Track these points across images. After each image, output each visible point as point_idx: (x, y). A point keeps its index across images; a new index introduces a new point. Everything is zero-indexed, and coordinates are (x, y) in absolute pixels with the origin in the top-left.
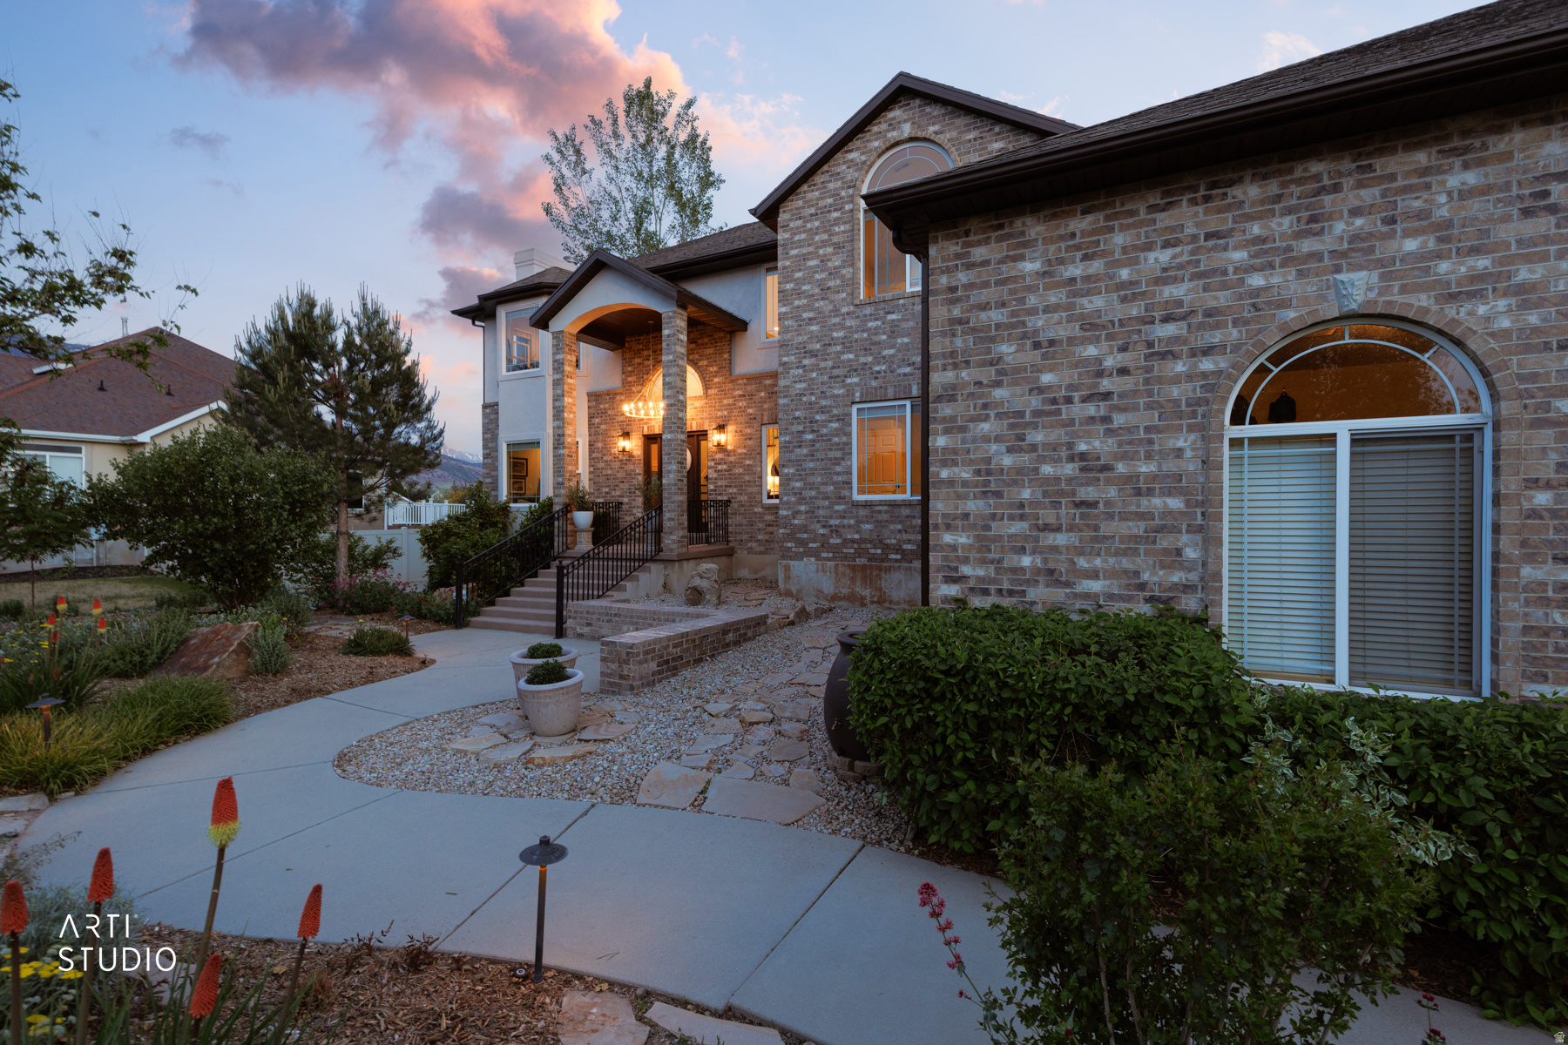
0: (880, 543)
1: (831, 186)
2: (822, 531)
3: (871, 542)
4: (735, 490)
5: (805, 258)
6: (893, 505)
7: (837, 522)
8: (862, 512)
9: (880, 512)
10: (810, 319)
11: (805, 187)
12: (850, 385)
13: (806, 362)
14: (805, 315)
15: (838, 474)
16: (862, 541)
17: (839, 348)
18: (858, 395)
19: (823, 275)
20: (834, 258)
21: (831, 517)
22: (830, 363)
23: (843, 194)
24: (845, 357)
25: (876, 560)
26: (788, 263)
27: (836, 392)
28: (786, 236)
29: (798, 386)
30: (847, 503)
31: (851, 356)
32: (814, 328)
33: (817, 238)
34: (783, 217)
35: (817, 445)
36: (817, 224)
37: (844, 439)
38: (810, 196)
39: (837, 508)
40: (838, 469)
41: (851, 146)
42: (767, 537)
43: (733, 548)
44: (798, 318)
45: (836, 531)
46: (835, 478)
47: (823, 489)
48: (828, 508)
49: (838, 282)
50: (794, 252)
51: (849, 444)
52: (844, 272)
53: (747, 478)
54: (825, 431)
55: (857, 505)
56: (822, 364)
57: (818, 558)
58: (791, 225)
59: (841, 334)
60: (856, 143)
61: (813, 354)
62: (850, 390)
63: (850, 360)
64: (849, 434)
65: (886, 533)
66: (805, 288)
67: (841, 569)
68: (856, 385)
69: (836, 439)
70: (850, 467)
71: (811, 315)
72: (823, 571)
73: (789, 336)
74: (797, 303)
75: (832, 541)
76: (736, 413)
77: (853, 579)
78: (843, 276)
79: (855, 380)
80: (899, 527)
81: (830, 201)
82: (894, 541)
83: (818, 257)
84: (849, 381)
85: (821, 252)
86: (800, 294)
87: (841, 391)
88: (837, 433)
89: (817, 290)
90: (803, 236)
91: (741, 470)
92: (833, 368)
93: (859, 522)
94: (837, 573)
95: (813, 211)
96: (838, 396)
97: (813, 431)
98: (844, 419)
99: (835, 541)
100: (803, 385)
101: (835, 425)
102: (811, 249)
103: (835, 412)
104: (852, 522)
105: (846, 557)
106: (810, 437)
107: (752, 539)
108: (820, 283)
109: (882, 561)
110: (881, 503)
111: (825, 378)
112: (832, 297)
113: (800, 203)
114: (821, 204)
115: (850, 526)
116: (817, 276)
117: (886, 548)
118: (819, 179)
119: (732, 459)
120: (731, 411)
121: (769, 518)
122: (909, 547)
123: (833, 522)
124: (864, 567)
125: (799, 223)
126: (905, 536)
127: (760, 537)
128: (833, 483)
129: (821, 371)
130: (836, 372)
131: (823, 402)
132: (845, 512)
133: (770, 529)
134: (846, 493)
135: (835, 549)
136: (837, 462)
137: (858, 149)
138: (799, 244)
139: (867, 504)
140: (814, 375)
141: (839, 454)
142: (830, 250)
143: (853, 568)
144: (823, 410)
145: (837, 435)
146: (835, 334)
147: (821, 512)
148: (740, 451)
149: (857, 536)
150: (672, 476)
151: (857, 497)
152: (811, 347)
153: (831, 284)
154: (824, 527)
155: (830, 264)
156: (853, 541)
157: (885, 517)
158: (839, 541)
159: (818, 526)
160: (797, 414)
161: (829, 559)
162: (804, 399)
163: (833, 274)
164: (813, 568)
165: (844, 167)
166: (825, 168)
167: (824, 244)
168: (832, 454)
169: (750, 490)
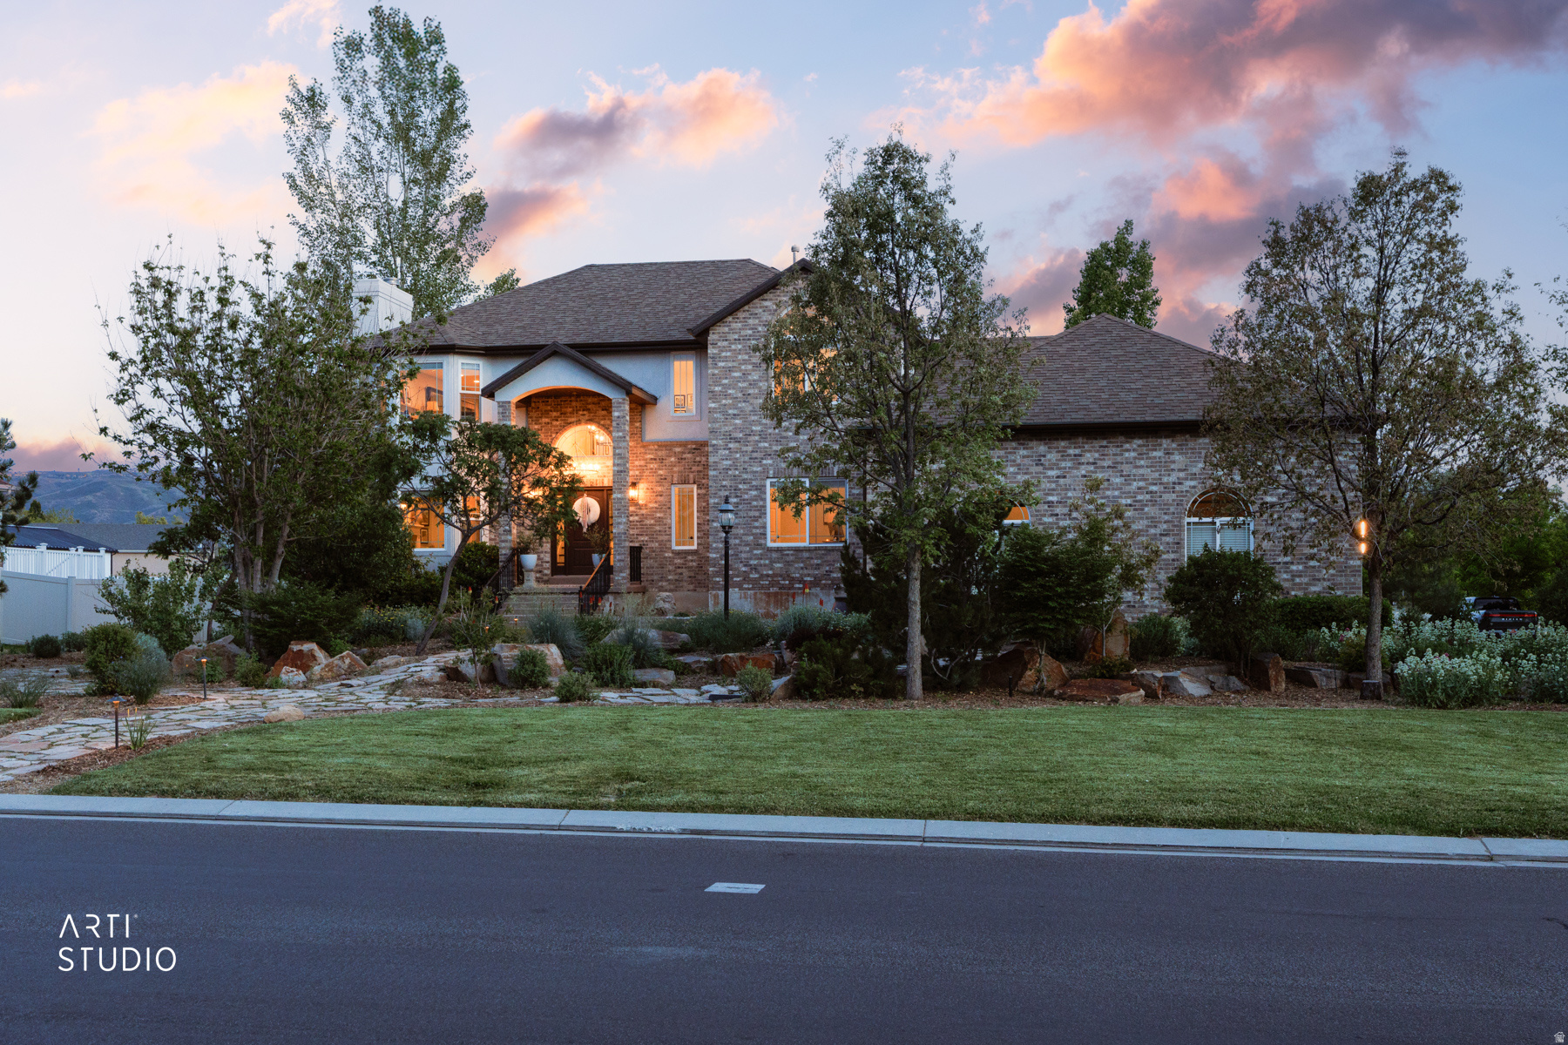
0: (788, 576)
1: (751, 321)
2: (744, 569)
3: (781, 576)
4: (646, 538)
5: (731, 370)
6: (797, 550)
7: (756, 562)
8: (774, 555)
9: (788, 555)
10: (735, 415)
11: (730, 319)
12: (765, 465)
13: (731, 445)
14: (730, 412)
15: (757, 528)
16: (775, 575)
17: (757, 438)
18: (771, 472)
19: (745, 385)
20: (753, 373)
21: (751, 559)
22: (750, 449)
23: (760, 329)
24: (762, 445)
25: (785, 588)
26: (716, 372)
27: (755, 469)
28: (715, 351)
29: (725, 462)
30: (763, 549)
31: (766, 445)
32: (737, 421)
33: (740, 357)
34: (712, 337)
35: (740, 507)
36: (740, 347)
37: (761, 503)
38: (734, 325)
39: (755, 552)
40: (756, 524)
41: (765, 296)
42: (677, 577)
43: (645, 587)
44: (725, 413)
45: (755, 569)
46: (754, 531)
47: (745, 538)
48: (748, 552)
49: (756, 391)
50: (721, 364)
51: (765, 507)
52: (761, 384)
53: (658, 528)
54: (746, 497)
55: (770, 550)
56: (744, 449)
57: (741, 588)
58: (719, 344)
59: (759, 428)
60: (768, 296)
61: (737, 440)
62: (765, 469)
63: (765, 448)
64: (764, 500)
65: (792, 569)
66: (730, 391)
67: (759, 596)
68: (771, 465)
69: (755, 503)
70: (765, 523)
71: (735, 412)
72: (746, 598)
73: (717, 425)
74: (724, 401)
75: (751, 576)
76: (647, 473)
77: (768, 603)
78: (760, 388)
79: (770, 462)
80: (802, 565)
81: (750, 332)
82: (797, 575)
83: (741, 371)
84: (764, 462)
85: (743, 367)
86: (726, 396)
87: (759, 469)
88: (755, 498)
89: (740, 395)
90: (728, 354)
91: (652, 522)
92: (753, 452)
93: (772, 562)
94: (755, 599)
95: (736, 337)
96: (756, 472)
97: (737, 497)
98: (761, 489)
99: (754, 576)
100: (729, 462)
101: (754, 493)
102: (735, 364)
103: (754, 483)
104: (767, 562)
105: (762, 587)
106: (735, 500)
107: (662, 579)
108: (742, 390)
109: (789, 589)
110: (789, 549)
111: (747, 459)
112: (751, 401)
113: (726, 329)
114: (743, 333)
115: (765, 565)
116: (740, 385)
117: (792, 580)
118: (741, 315)
119: (644, 512)
120: (642, 471)
121: (678, 561)
122: (809, 579)
123: (752, 562)
124: (776, 594)
125: (725, 343)
126: (806, 572)
127: (670, 577)
128: (753, 534)
129: (744, 453)
130: (755, 455)
131: (745, 476)
132: (761, 554)
133: (679, 571)
134: (763, 542)
135: (755, 581)
136: (756, 519)
137: (771, 300)
138: (726, 359)
139: (779, 550)
140: (738, 455)
141: (757, 514)
142: (750, 367)
143: (768, 595)
144: (745, 482)
145: (756, 500)
146: (754, 428)
147: (743, 555)
148: (651, 505)
149: (770, 572)
150: (622, 527)
151: (770, 544)
152: (735, 435)
153: (751, 391)
154: (745, 566)
155: (750, 377)
156: (768, 576)
157: (792, 558)
158: (757, 576)
159: (741, 565)
160: (724, 483)
161: (749, 589)
162: (730, 472)
163: (753, 384)
164: (737, 595)
165: (761, 310)
166: (746, 308)
167: (745, 362)
168: (752, 514)
169: (660, 538)
